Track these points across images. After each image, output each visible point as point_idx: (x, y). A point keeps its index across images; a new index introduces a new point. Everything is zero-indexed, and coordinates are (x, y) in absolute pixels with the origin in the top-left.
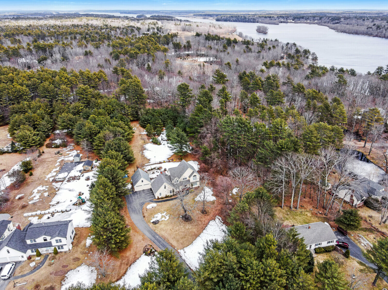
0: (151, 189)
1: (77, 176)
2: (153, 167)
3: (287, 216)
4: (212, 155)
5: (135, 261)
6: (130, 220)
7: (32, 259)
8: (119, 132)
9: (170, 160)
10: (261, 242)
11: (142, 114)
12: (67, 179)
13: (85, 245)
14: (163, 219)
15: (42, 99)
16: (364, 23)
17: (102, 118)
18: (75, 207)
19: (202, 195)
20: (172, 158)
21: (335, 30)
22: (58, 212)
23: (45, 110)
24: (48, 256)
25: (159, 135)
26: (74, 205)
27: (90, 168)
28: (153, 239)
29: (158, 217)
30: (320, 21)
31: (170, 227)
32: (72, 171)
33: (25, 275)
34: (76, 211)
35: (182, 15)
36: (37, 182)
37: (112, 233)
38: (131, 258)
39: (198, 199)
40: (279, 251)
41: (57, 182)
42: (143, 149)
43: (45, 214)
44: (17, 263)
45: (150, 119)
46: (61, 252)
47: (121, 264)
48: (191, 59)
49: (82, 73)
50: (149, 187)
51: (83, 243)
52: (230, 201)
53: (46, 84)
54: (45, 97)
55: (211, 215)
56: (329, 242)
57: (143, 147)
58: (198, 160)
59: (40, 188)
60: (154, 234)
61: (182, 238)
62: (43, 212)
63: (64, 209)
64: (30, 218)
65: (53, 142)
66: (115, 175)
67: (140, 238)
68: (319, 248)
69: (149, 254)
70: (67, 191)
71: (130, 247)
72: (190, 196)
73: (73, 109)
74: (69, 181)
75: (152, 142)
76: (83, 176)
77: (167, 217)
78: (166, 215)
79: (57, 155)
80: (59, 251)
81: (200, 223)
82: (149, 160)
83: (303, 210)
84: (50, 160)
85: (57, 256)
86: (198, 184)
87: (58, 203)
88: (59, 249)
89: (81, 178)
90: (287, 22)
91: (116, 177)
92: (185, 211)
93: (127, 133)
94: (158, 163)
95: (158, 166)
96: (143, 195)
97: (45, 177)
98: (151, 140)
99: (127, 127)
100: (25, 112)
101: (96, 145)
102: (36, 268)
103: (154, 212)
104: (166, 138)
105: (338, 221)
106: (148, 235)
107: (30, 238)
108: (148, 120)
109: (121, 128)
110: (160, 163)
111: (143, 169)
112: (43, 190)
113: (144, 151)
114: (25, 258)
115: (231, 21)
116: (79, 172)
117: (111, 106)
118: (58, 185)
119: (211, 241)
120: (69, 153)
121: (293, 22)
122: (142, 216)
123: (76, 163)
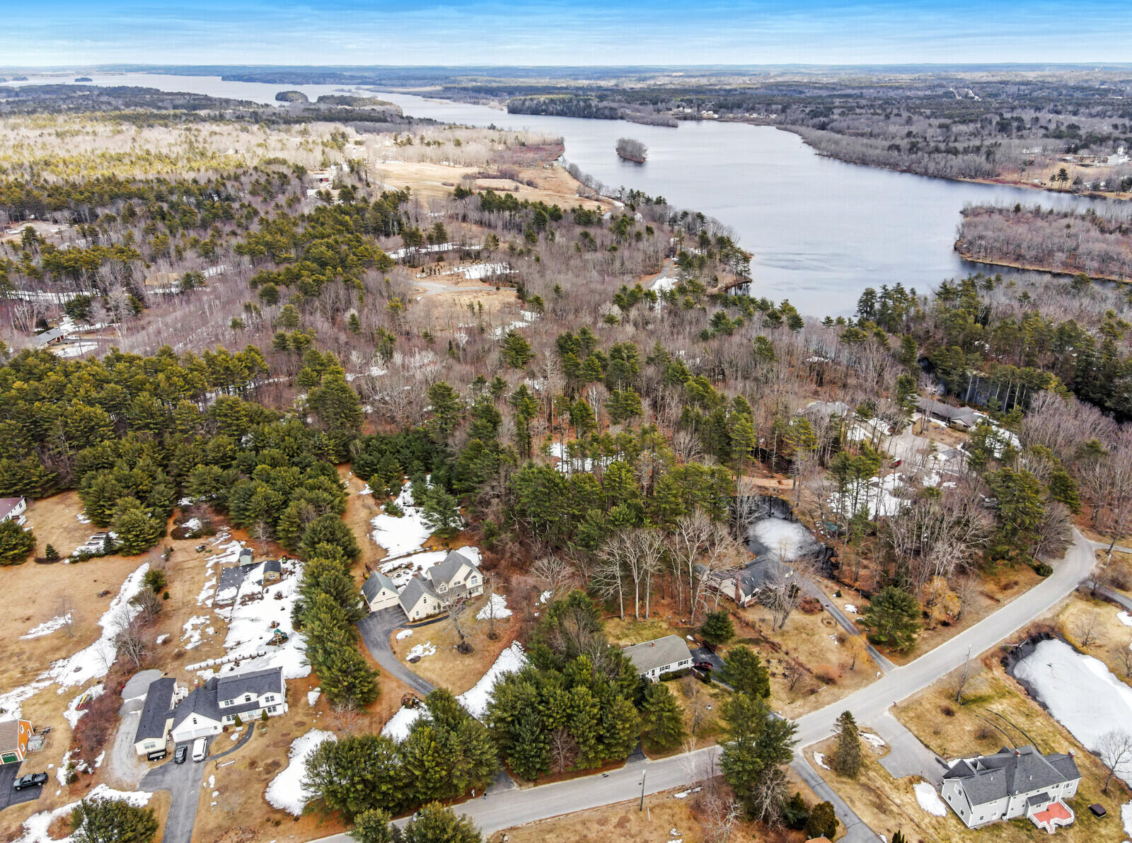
0: (399, 606)
1: (256, 592)
2: (396, 563)
3: (627, 632)
4: (503, 536)
5: (391, 717)
6: (373, 660)
7: (230, 730)
8: (324, 500)
9: (426, 548)
10: (570, 668)
11: (357, 451)
12: (239, 600)
13: (307, 703)
14: (427, 653)
15: (139, 433)
16: (887, 126)
17: (285, 472)
18: (273, 648)
19: (487, 608)
20: (429, 544)
21: (814, 147)
22: (244, 658)
23: (152, 458)
24: (253, 723)
25: (397, 495)
26: (268, 644)
27: (277, 575)
28: (414, 684)
29: (418, 650)
30: (782, 117)
31: (439, 665)
32: (244, 585)
33: (227, 753)
34: (277, 654)
35: (412, 90)
36: (183, 611)
37: (355, 678)
38: (385, 714)
39: (481, 616)
40: (592, 675)
41: (222, 607)
42: (371, 528)
43: (223, 663)
44: (209, 739)
45: (375, 461)
46: (272, 717)
47: (371, 723)
48: (448, 273)
49: (211, 361)
50: (396, 601)
51: (303, 700)
52: (536, 615)
53: (144, 396)
54: (147, 426)
55: (505, 641)
56: (681, 664)
57: (370, 524)
58: (477, 544)
59: (194, 620)
60: (413, 677)
61: (460, 679)
62: (218, 661)
63: (254, 654)
64: (199, 673)
65: (184, 526)
66: (340, 588)
67: (394, 685)
68: (667, 674)
69: (411, 707)
70: (247, 621)
71: (381, 699)
72: (468, 612)
73: (214, 451)
74: (243, 603)
75: (386, 510)
76: (267, 592)
77: (433, 650)
78: (432, 645)
79: (202, 554)
80: (269, 714)
81: (487, 654)
82: (386, 550)
83: (656, 619)
84: (191, 564)
85: (269, 722)
86: (481, 590)
87: (239, 643)
88: (270, 711)
89: (265, 595)
90: (699, 119)
91: (343, 591)
92: (462, 637)
93: (338, 499)
94: (404, 556)
95: (406, 561)
96: (387, 617)
97: (196, 601)
98: (383, 507)
99: (335, 486)
100: (112, 465)
101: (284, 530)
102: (240, 743)
103: (410, 643)
104: (411, 501)
105: (703, 632)
106: (405, 679)
107: (225, 698)
108: (372, 463)
109: (325, 490)
110: (409, 555)
111: (379, 570)
112: (203, 624)
113: (374, 533)
114: (220, 730)
115: (552, 114)
116: (256, 585)
117: (292, 440)
118: (225, 612)
119: (503, 674)
120: (225, 546)
121: (716, 116)
122: (391, 652)
123: (245, 567)
